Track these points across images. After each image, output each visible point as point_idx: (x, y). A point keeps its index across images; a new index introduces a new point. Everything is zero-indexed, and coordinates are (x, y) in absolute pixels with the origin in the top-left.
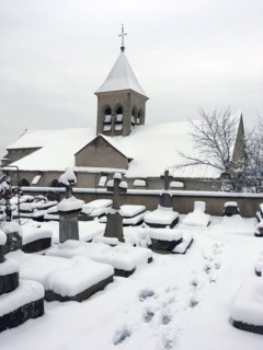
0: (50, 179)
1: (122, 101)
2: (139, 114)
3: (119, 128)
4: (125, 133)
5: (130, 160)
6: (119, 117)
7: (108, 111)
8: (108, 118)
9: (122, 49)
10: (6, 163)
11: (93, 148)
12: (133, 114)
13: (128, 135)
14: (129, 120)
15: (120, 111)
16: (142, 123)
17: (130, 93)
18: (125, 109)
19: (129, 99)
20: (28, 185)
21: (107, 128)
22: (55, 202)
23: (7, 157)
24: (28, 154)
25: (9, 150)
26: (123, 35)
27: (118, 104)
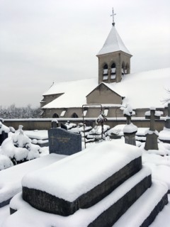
0: (71, 113)
1: (115, 59)
2: (126, 67)
3: (113, 77)
4: (118, 80)
5: (123, 98)
6: (113, 70)
7: (105, 67)
8: (106, 71)
9: (113, 24)
10: (43, 104)
11: (98, 91)
12: (123, 67)
13: (120, 81)
14: (120, 71)
15: (113, 66)
16: (128, 73)
17: (120, 53)
18: (117, 64)
19: (120, 57)
20: (58, 117)
21: (105, 78)
22: (90, 127)
23: (43, 100)
24: (56, 98)
25: (45, 96)
26: (113, 14)
27: (112, 61)
